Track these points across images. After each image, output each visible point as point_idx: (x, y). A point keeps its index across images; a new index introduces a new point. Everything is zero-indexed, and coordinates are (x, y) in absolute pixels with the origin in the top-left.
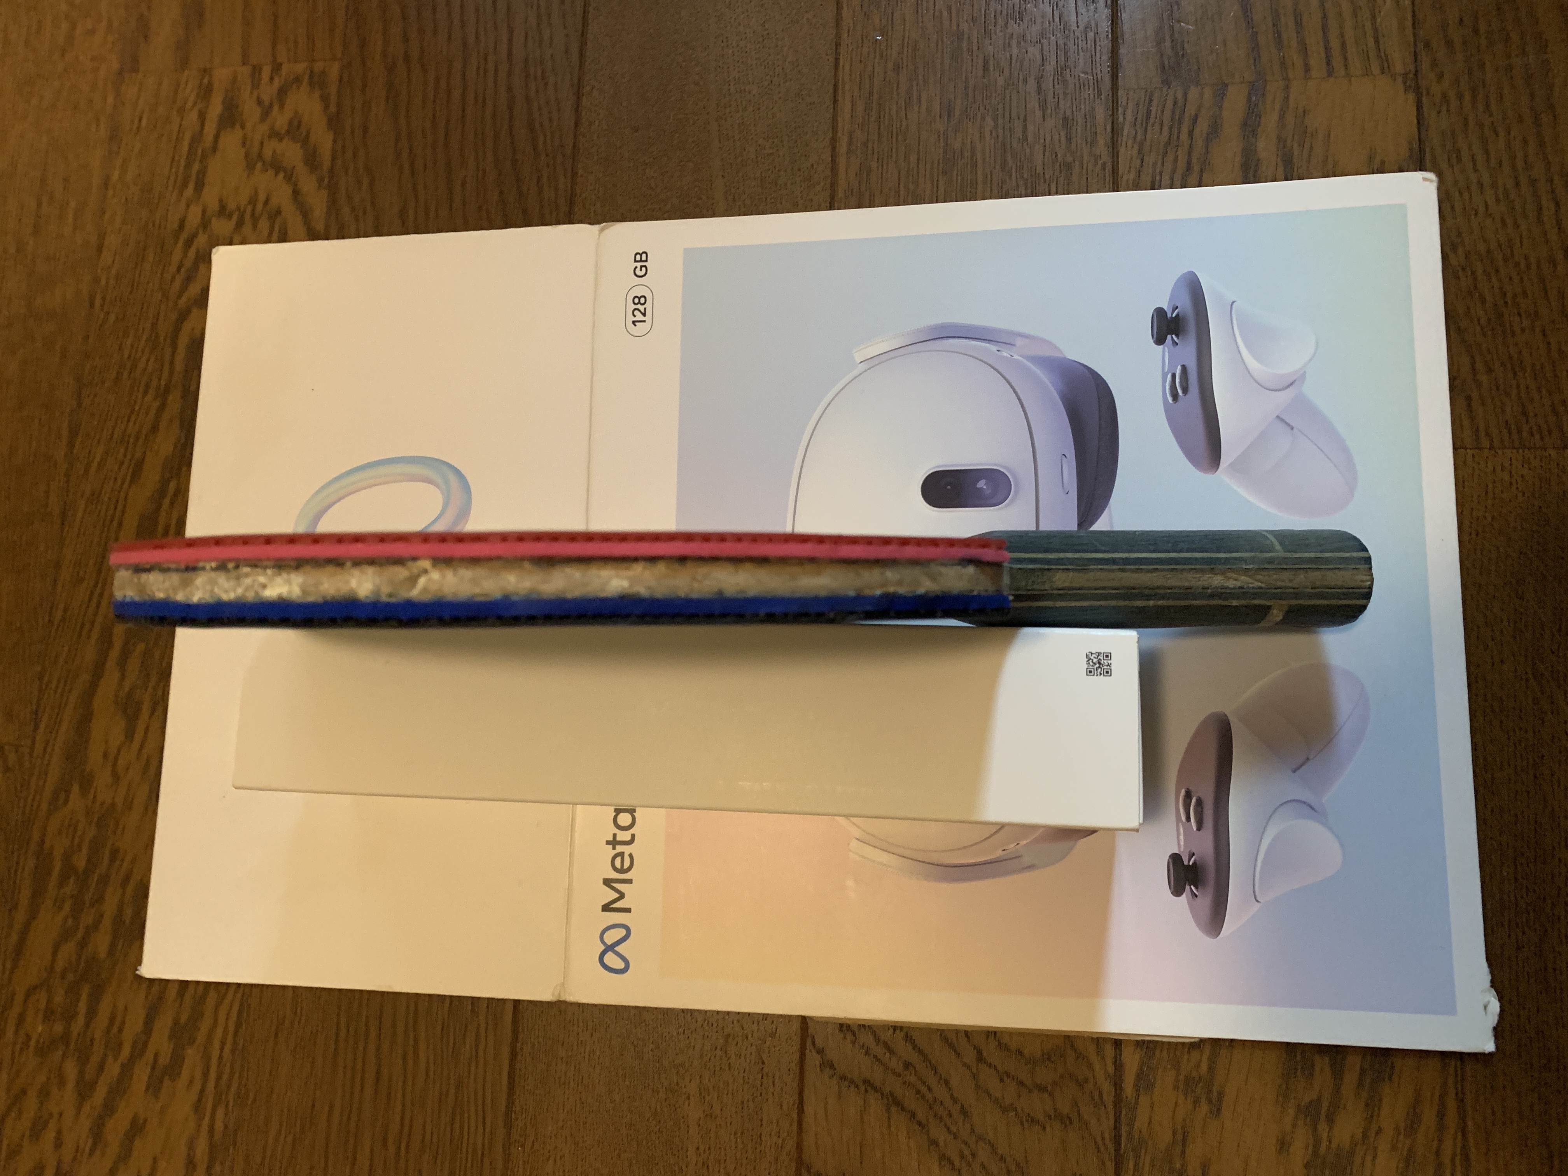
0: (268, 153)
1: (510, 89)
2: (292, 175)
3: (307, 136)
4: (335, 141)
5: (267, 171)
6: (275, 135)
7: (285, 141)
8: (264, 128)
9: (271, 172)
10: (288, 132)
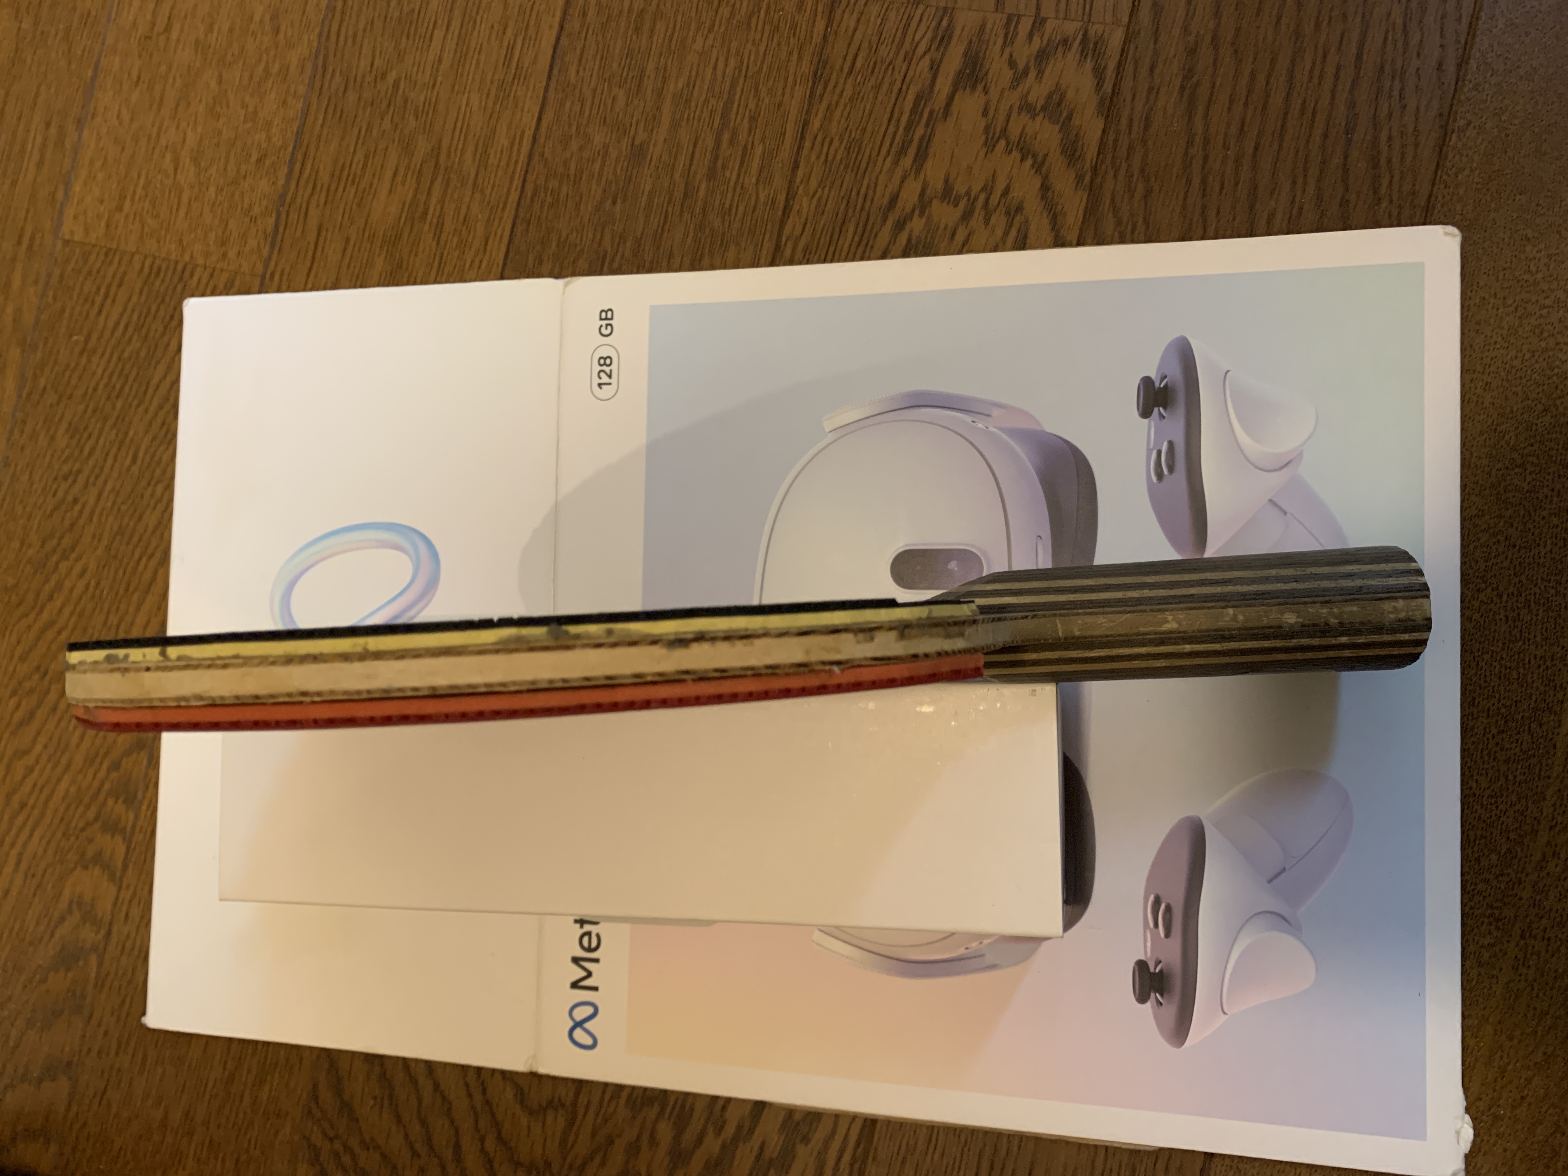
0: (1014, 131)
1: (1352, 104)
2: (1043, 162)
3: (1070, 117)
4: (1104, 131)
5: (1011, 151)
6: (1027, 108)
7: (1039, 119)
8: (1013, 98)
9: (1017, 155)
10: (1044, 108)
